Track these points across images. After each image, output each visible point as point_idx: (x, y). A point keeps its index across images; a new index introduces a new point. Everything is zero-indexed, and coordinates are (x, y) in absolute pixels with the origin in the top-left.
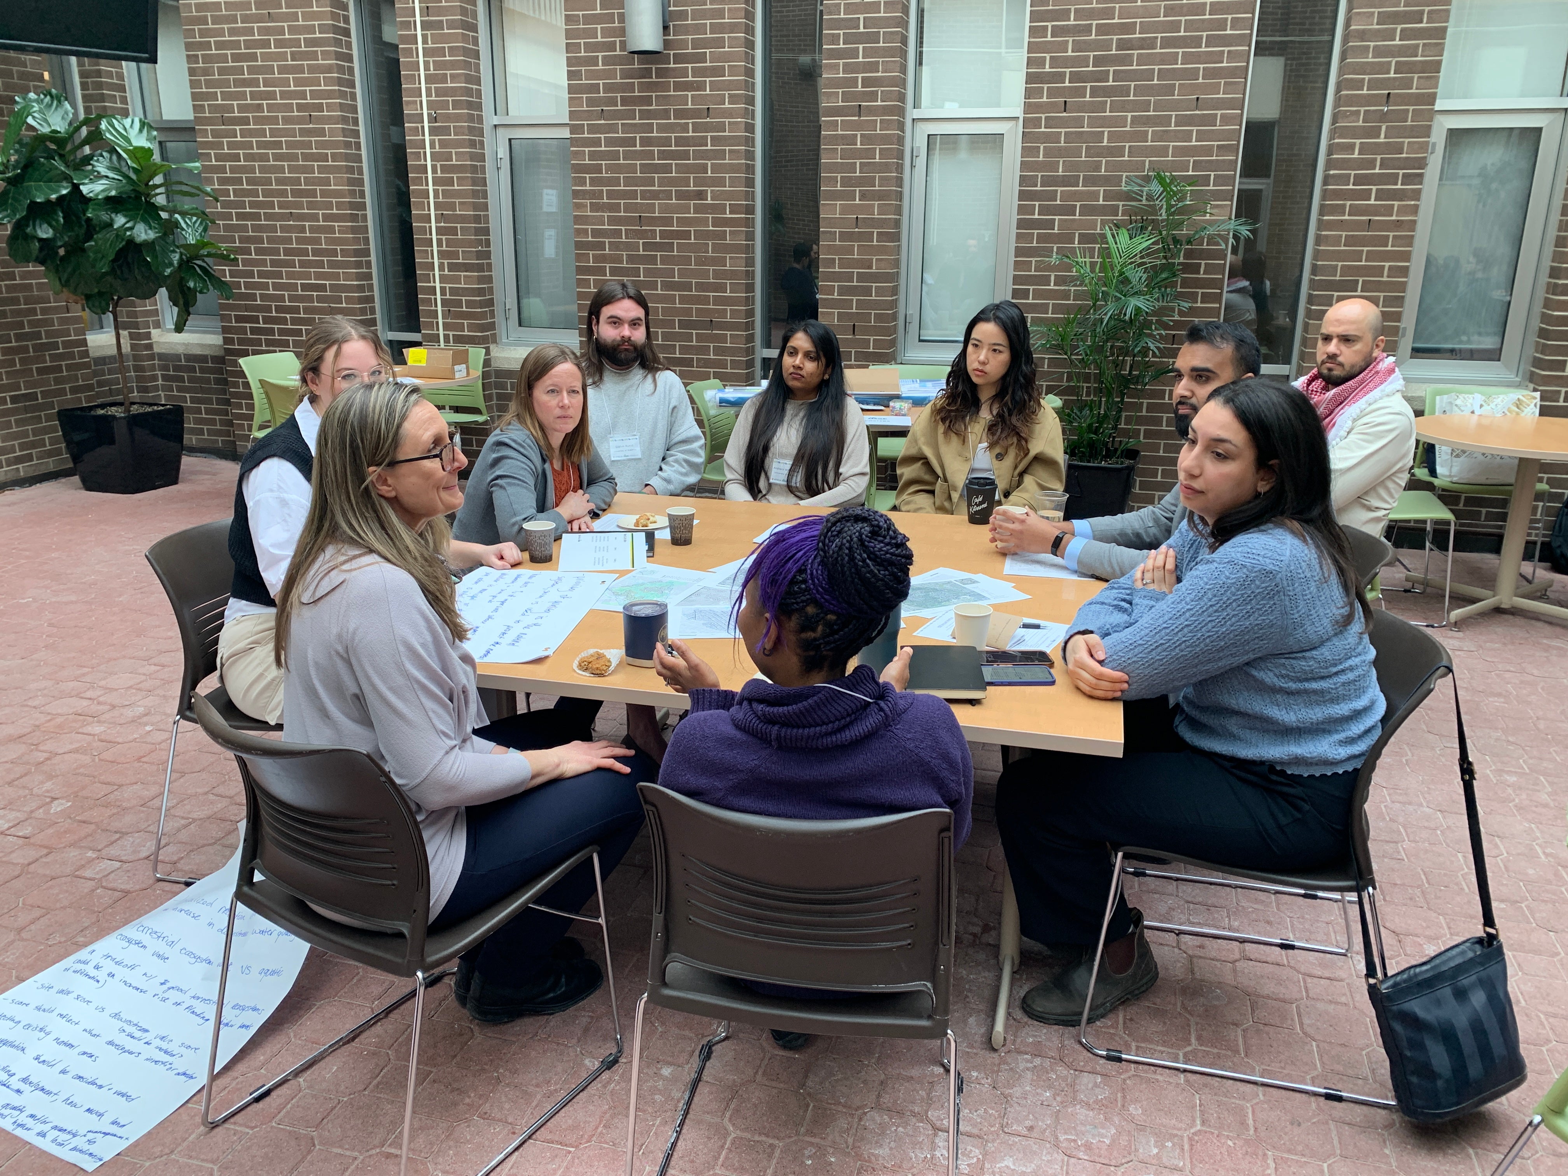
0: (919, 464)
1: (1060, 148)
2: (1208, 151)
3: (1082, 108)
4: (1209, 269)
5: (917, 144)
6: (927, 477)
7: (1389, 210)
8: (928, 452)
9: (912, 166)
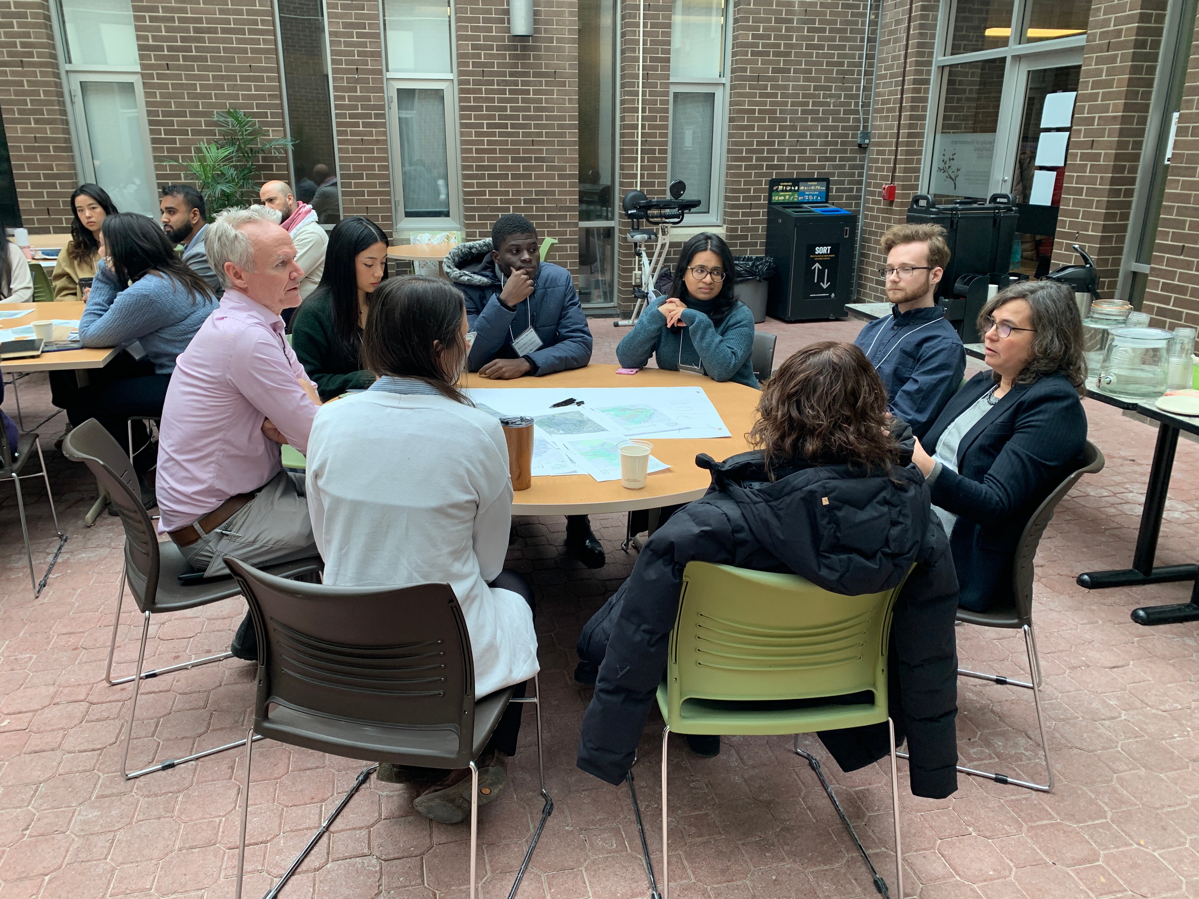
0: (65, 278)
1: (169, 93)
2: (263, 97)
3: (179, 68)
4: (278, 168)
5: (73, 88)
6: (71, 286)
7: (371, 134)
8: (69, 270)
9: (72, 102)
